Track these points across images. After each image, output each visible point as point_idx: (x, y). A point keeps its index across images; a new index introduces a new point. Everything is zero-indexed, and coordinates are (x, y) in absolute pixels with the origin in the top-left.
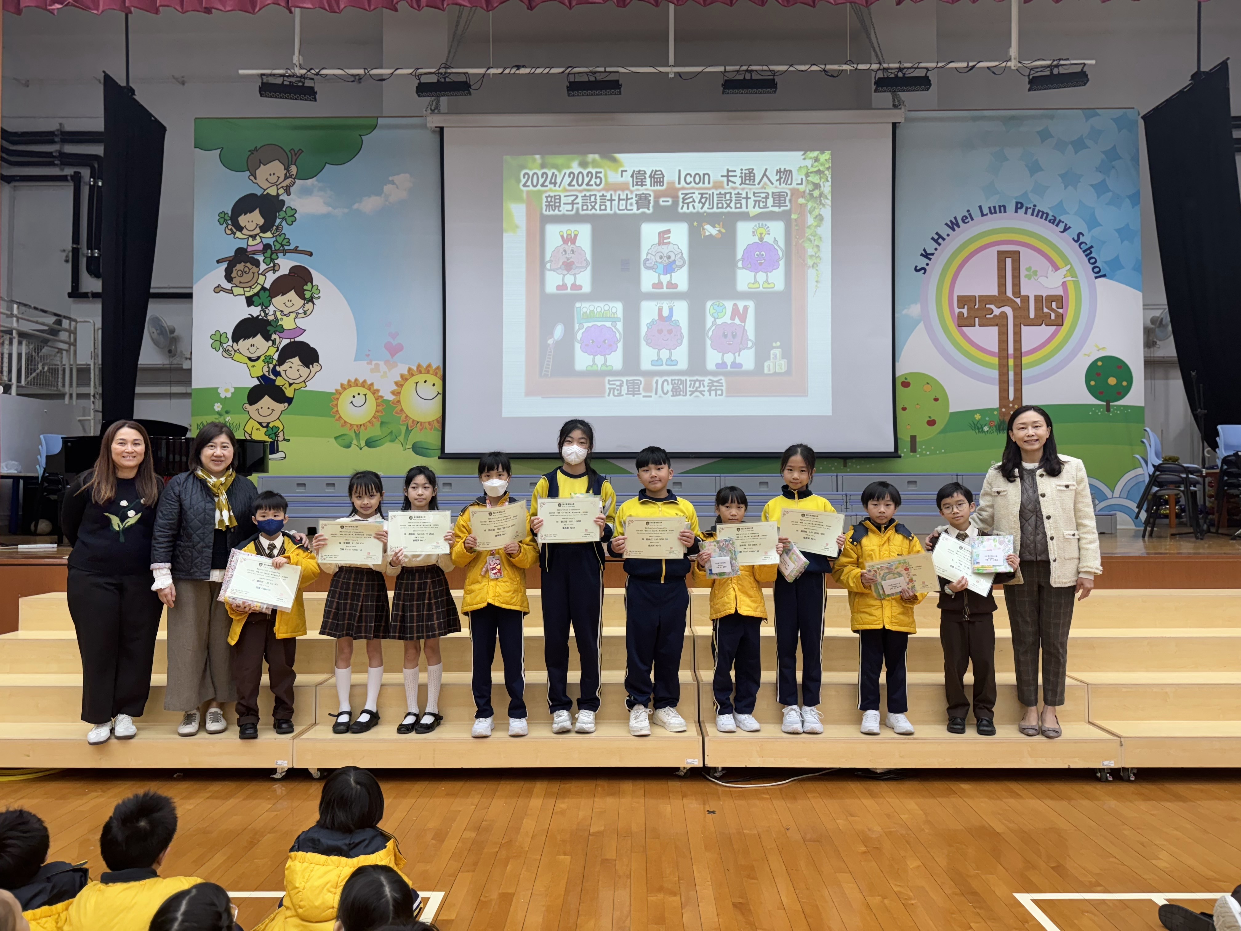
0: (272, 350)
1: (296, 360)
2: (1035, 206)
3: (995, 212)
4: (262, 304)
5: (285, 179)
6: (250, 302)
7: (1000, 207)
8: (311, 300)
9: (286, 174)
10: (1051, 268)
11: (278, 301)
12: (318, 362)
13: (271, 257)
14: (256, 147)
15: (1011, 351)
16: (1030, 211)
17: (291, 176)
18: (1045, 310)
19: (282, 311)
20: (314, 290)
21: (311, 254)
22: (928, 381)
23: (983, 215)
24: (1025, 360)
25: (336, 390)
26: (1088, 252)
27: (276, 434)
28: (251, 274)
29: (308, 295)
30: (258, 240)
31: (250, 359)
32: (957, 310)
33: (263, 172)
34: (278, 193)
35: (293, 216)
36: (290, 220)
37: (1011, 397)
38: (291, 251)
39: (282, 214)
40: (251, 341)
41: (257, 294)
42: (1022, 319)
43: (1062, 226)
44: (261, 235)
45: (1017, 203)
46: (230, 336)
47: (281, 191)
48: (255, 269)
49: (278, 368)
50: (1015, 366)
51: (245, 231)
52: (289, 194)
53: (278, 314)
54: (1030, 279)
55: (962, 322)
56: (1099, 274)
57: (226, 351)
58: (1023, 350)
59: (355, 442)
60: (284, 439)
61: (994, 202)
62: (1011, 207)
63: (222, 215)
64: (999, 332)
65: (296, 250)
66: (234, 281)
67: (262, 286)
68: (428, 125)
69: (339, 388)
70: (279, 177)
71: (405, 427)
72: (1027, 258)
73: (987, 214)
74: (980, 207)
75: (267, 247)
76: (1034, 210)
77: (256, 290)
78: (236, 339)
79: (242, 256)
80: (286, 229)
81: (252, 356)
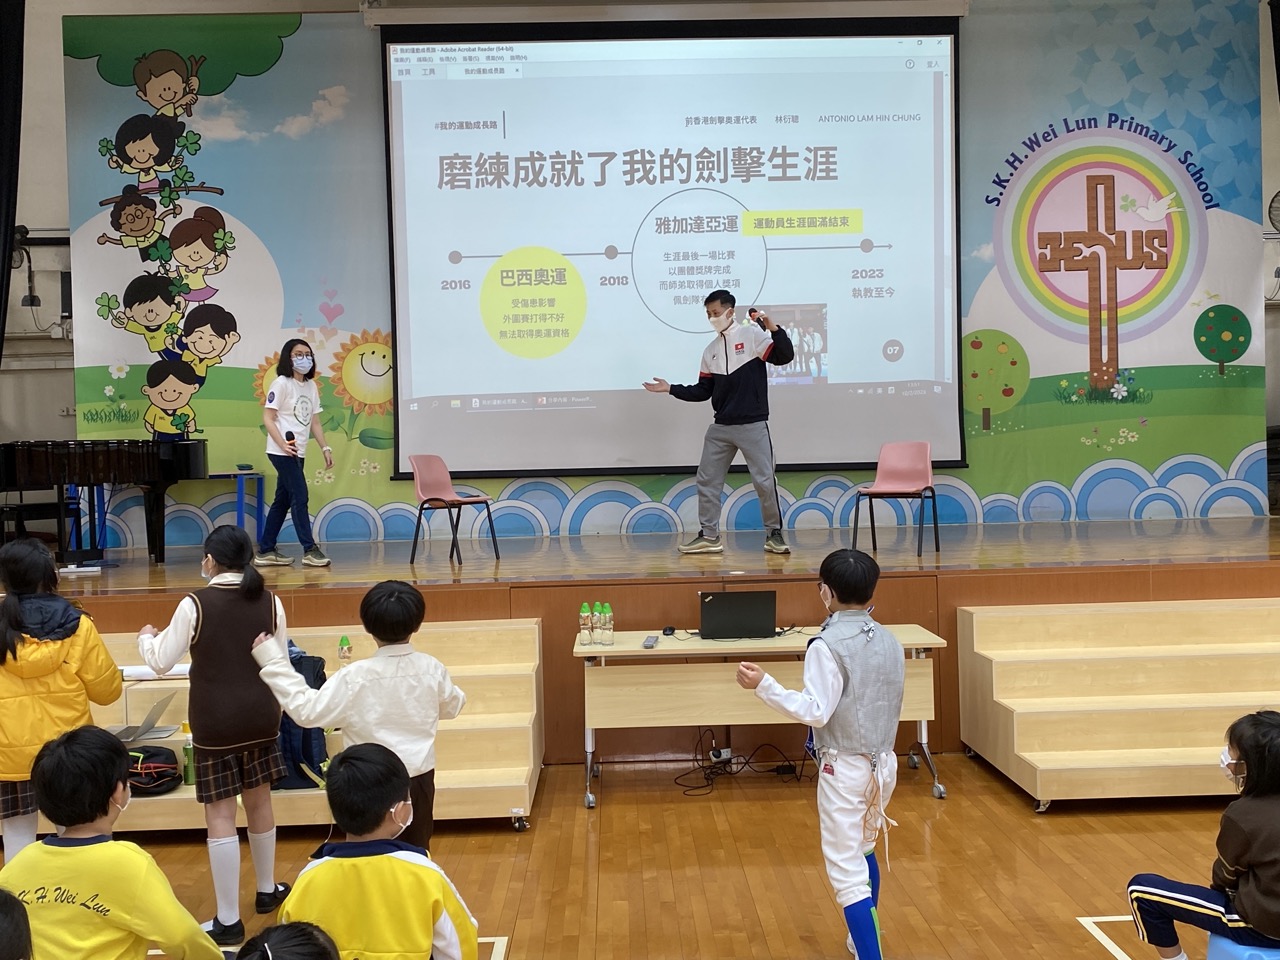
0: (176, 317)
1: (207, 329)
2: (1132, 118)
3: (1084, 127)
4: (161, 258)
5: (184, 96)
6: (145, 255)
7: (1090, 120)
8: (223, 251)
9: (185, 89)
10: (1152, 196)
11: (182, 254)
12: (235, 330)
13: (169, 197)
14: (144, 55)
15: (1104, 301)
16: (1126, 125)
17: (191, 92)
18: (1146, 249)
19: (187, 266)
20: (227, 238)
21: (221, 192)
22: (1004, 340)
23: (1069, 131)
24: (1121, 312)
25: (260, 366)
26: (1197, 175)
27: (186, 425)
28: (145, 219)
29: (219, 245)
30: (153, 174)
31: (148, 328)
32: (1038, 251)
33: (155, 86)
34: (175, 113)
35: (196, 143)
36: (192, 148)
37: (1105, 359)
38: (195, 189)
39: (182, 141)
40: (148, 305)
41: (154, 245)
42: (1117, 262)
43: (1165, 143)
44: (156, 168)
45: (1111, 115)
46: (121, 300)
47: (179, 111)
48: (150, 213)
49: (184, 338)
50: (1109, 319)
51: (134, 163)
52: (190, 115)
53: (182, 269)
54: (1126, 211)
55: (1045, 266)
56: (1211, 204)
57: (116, 318)
58: (1118, 300)
60: (196, 430)
61: (1082, 114)
62: (1104, 120)
63: (104, 143)
64: (1089, 278)
65: (202, 188)
66: (124, 228)
67: (160, 234)
68: (366, 23)
69: (264, 363)
70: (176, 93)
71: (350, 411)
72: (1124, 185)
73: (1073, 130)
74: (1065, 120)
75: (164, 184)
76: (1131, 123)
77: (152, 240)
78: (129, 303)
79: (132, 196)
80: (188, 160)
81: (153, 324)
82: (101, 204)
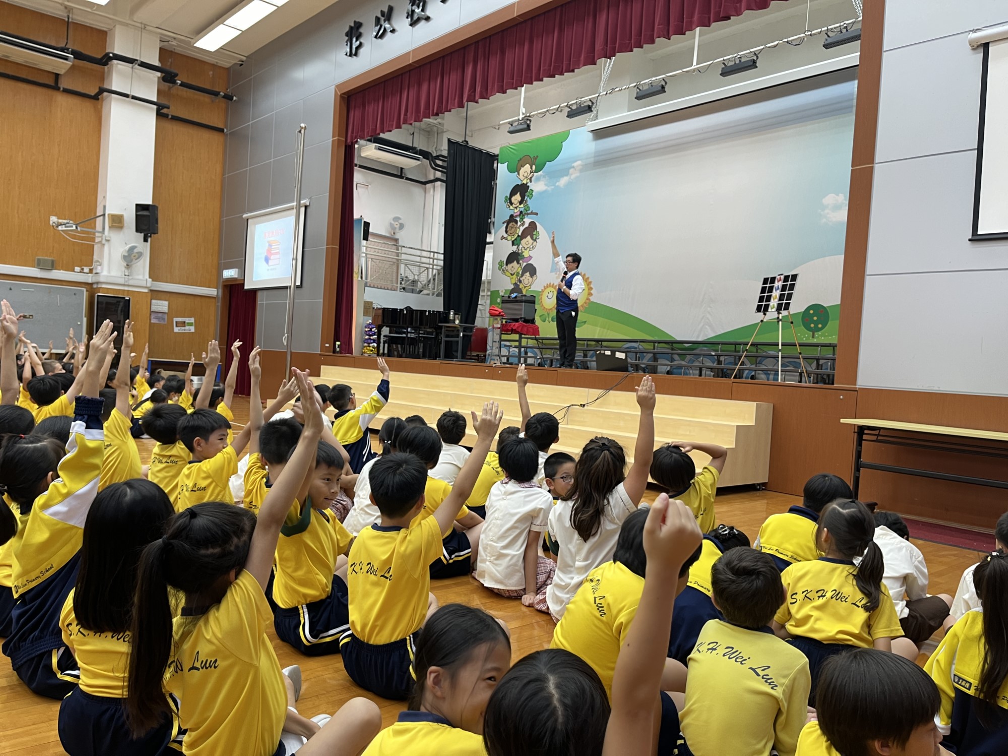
0: (520, 268)
1: (528, 274)
4: (517, 245)
6: (513, 244)
8: (536, 240)
9: (531, 171)
11: (523, 241)
12: (536, 274)
14: (520, 159)
19: (524, 247)
20: (537, 234)
21: (537, 214)
29: (534, 238)
30: (518, 209)
33: (522, 170)
36: (531, 196)
39: (527, 194)
40: (512, 264)
41: (516, 239)
44: (520, 206)
46: (505, 263)
47: (528, 181)
48: (516, 225)
49: (521, 279)
51: (514, 205)
52: (531, 182)
53: (523, 249)
57: (503, 270)
59: (547, 319)
65: (532, 213)
66: (509, 233)
67: (518, 234)
69: (543, 288)
70: (528, 173)
75: (521, 212)
77: (516, 237)
78: (507, 265)
79: (512, 219)
80: (529, 202)
81: (512, 273)
82: (503, 223)
